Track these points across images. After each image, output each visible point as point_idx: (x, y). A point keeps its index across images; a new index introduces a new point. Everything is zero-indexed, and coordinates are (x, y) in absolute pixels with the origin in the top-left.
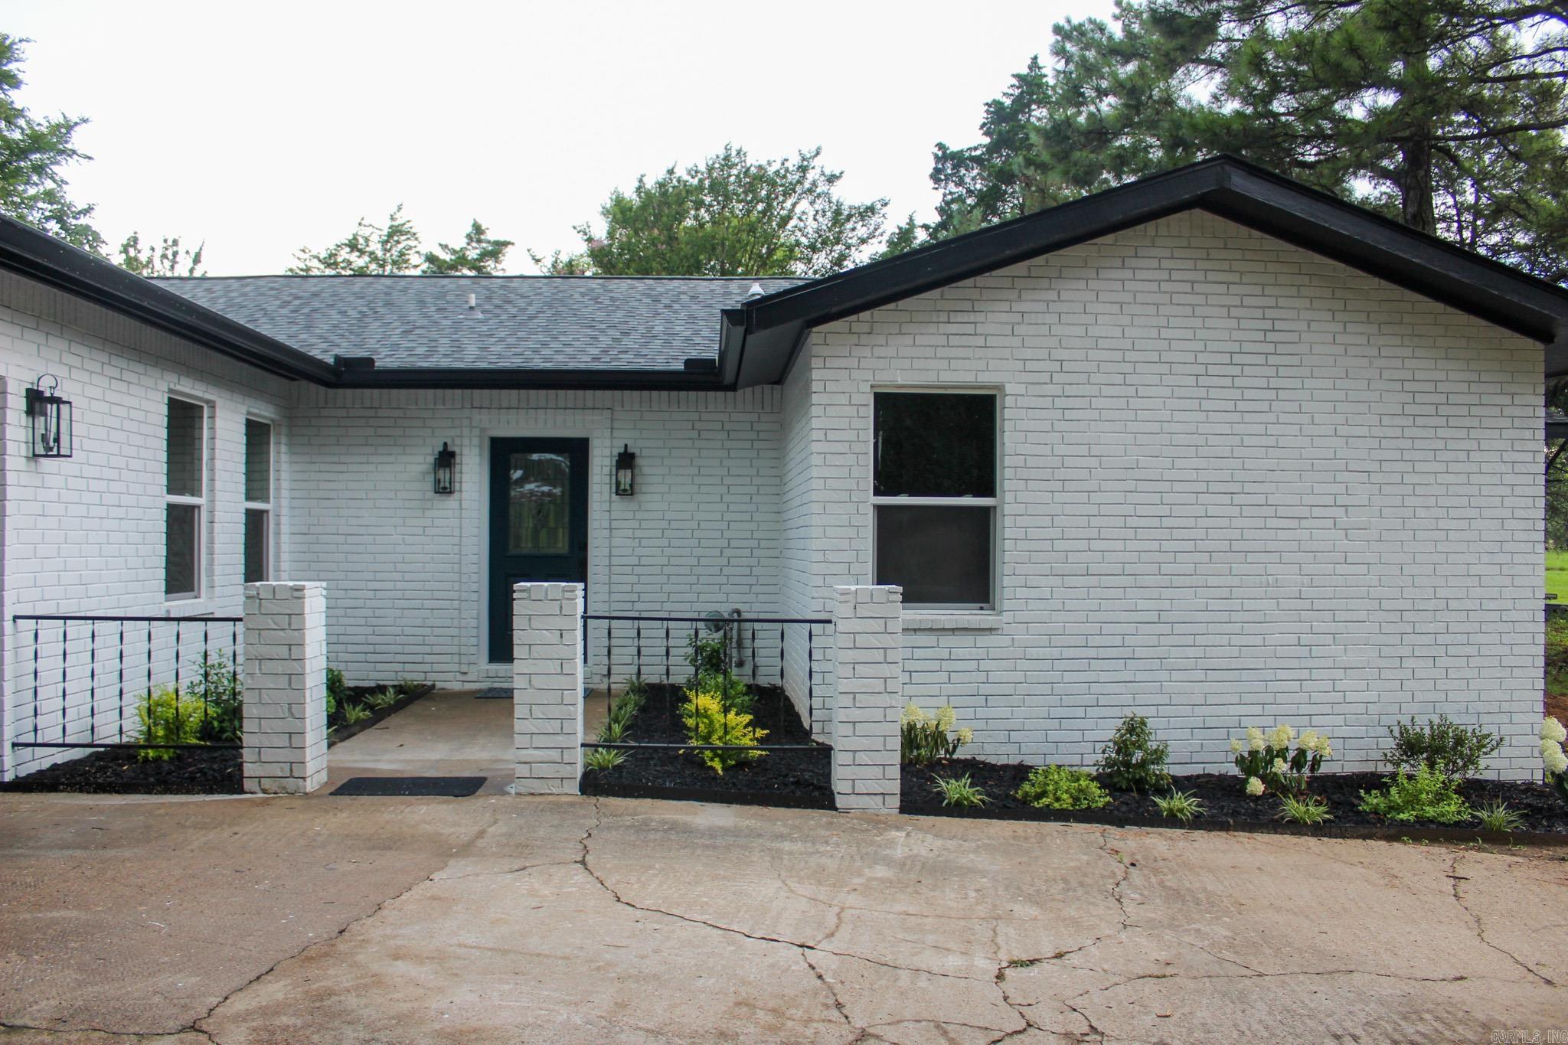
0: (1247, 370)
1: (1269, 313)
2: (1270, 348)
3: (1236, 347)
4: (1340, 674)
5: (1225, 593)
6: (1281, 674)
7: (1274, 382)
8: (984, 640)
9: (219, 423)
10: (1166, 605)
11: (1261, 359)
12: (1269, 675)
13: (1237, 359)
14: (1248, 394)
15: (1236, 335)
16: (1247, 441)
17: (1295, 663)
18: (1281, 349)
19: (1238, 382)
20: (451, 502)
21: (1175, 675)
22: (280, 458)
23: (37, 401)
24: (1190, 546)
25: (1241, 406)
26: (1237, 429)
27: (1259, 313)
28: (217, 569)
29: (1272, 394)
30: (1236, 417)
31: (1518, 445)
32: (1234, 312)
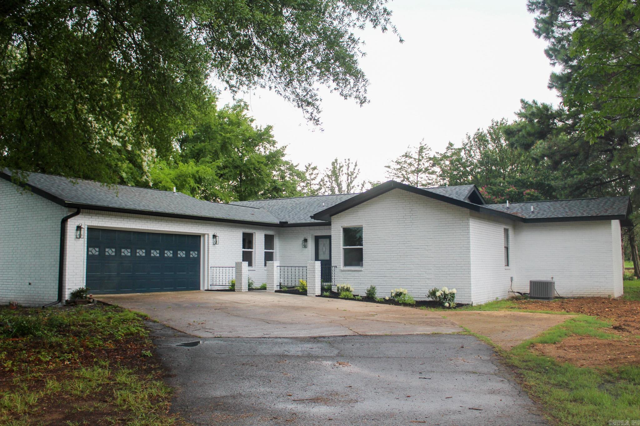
0: (407, 219)
1: (411, 208)
2: (411, 215)
3: (404, 215)
4: (427, 280)
5: (403, 263)
6: (415, 280)
7: (412, 221)
8: (360, 273)
9: (256, 236)
10: (392, 266)
11: (409, 217)
12: (412, 280)
13: (405, 217)
14: (407, 224)
15: (404, 213)
16: (407, 233)
17: (417, 278)
18: (413, 214)
19: (405, 222)
20: (306, 249)
21: (394, 280)
22: (277, 243)
23: (214, 236)
24: (396, 254)
25: (406, 226)
26: (405, 231)
27: (409, 208)
28: (256, 262)
29: (412, 224)
30: (405, 229)
31: (464, 231)
32: (404, 208)
